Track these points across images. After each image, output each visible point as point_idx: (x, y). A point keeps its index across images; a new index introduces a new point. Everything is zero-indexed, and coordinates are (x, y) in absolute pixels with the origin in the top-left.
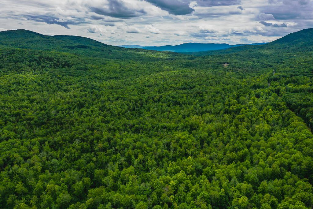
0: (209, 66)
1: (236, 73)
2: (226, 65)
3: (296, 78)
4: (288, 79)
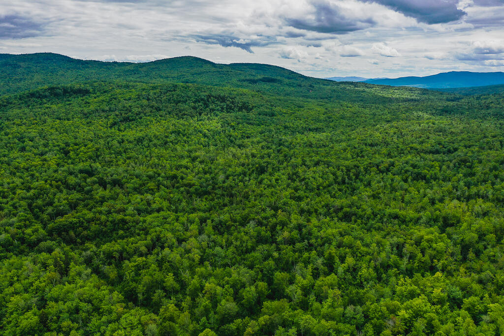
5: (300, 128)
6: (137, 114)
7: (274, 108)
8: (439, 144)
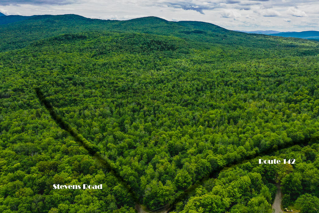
5: (200, 61)
6: (108, 50)
7: (190, 49)
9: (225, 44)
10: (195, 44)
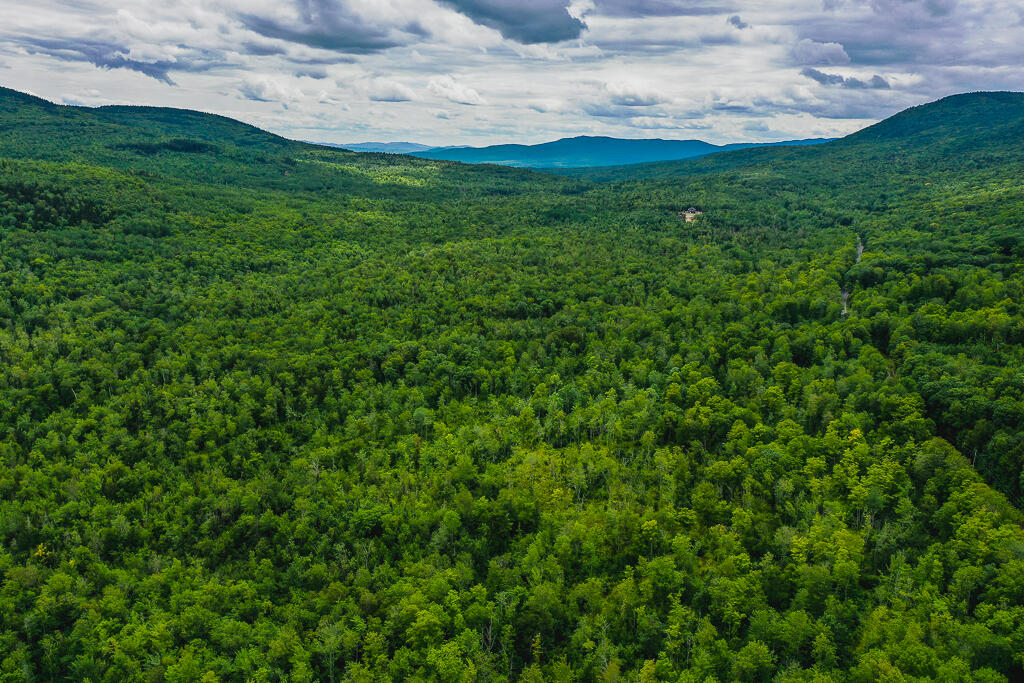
0: (632, 220)
1: (722, 250)
2: (692, 215)
3: (948, 276)
4: (916, 278)
5: (227, 264)
7: (172, 214)
8: (528, 294)
9: (297, 189)
10: (187, 194)
